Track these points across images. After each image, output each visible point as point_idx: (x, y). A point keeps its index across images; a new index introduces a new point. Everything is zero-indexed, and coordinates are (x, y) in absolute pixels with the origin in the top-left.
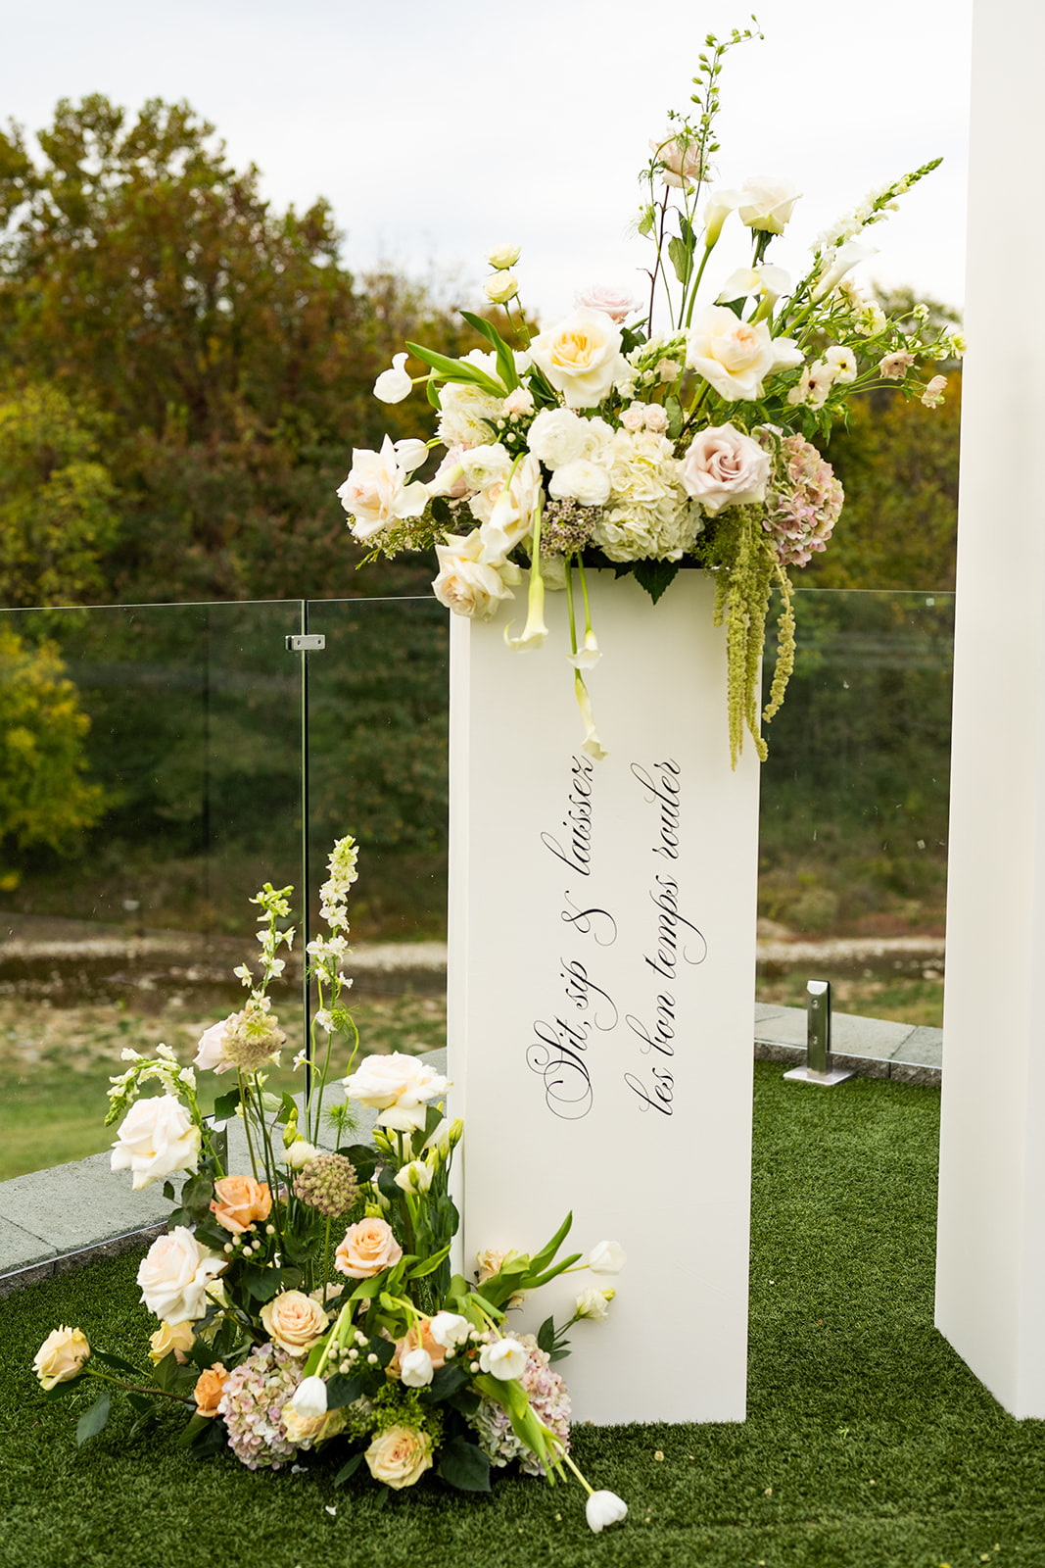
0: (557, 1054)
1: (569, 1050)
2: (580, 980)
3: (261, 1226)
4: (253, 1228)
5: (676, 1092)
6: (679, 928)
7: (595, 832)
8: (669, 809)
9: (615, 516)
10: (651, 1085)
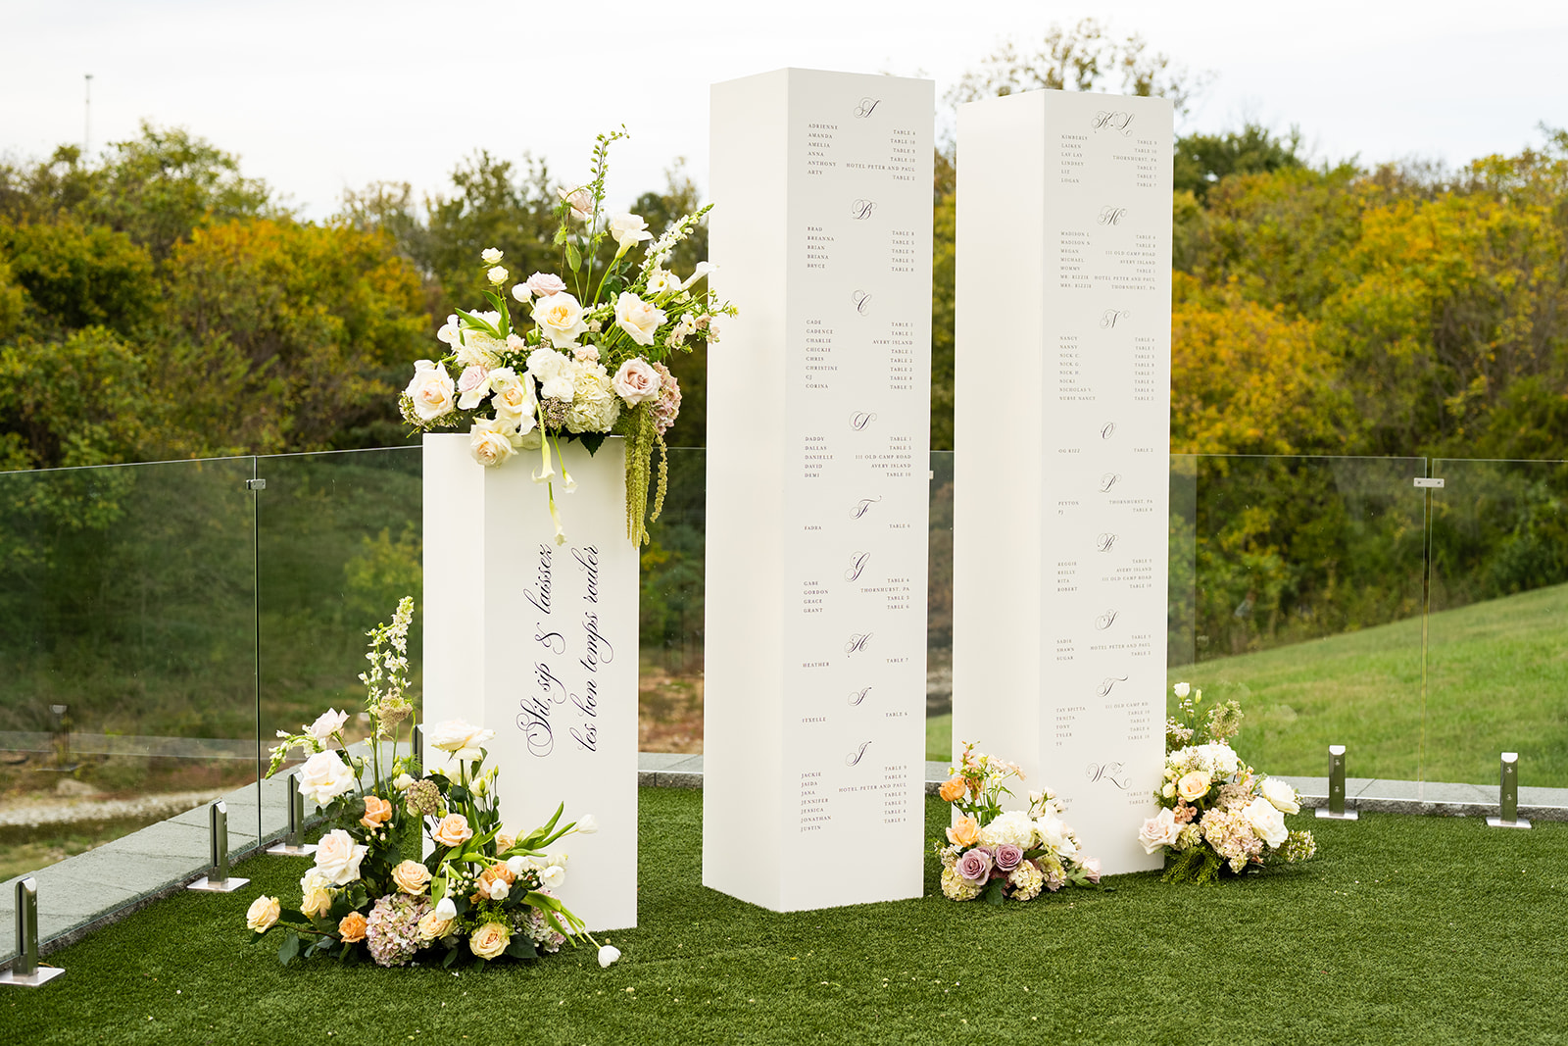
0: (533, 718)
1: (539, 715)
2: (546, 675)
3: (385, 824)
4: (382, 825)
5: (598, 737)
6: (598, 643)
7: (553, 589)
8: (593, 573)
9: (578, 408)
10: (584, 734)
